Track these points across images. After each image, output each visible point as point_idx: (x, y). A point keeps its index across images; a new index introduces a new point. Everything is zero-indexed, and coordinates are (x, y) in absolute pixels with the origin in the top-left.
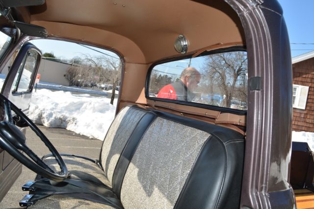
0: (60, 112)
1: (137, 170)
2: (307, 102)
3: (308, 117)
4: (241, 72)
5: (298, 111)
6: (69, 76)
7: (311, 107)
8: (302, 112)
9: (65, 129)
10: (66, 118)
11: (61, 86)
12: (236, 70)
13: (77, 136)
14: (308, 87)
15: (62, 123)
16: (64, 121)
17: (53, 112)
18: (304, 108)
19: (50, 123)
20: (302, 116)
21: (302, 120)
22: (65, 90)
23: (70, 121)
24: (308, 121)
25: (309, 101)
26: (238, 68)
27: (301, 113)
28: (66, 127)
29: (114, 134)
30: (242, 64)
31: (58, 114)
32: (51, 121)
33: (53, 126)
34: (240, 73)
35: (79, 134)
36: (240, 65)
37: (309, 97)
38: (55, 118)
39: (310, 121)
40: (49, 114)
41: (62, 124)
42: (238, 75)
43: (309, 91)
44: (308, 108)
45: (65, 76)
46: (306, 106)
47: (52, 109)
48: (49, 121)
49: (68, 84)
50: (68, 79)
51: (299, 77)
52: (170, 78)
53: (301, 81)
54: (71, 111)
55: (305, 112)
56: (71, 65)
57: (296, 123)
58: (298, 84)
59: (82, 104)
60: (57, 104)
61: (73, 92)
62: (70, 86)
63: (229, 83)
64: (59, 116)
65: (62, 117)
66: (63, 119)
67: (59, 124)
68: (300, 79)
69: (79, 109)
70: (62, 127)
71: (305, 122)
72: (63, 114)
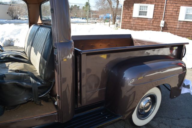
0: (8, 37)
1: (34, 48)
2: (154, 14)
3: (154, 23)
5: (149, 20)
6: (11, 13)
7: (156, 17)
9: (13, 46)
10: (12, 39)
11: (6, 20)
13: (21, 49)
14: (154, 5)
15: (10, 42)
16: (12, 41)
17: (3, 37)
18: (152, 18)
19: (3, 44)
20: (152, 22)
21: (151, 24)
22: (10, 23)
23: (15, 41)
25: (155, 13)
27: (150, 21)
28: (14, 44)
29: (28, 38)
31: (7, 37)
32: (4, 43)
33: (6, 45)
35: (22, 47)
37: (155, 11)
38: (6, 40)
39: (155, 25)
40: (1, 38)
41: (11, 44)
43: (155, 7)
44: (154, 17)
45: (8, 13)
46: (153, 16)
47: (3, 35)
48: (3, 43)
49: (11, 18)
50: (10, 15)
52: (79, 7)
53: (150, 2)
54: (15, 35)
55: (153, 20)
56: (11, 5)
57: (148, 27)
58: (148, 4)
59: (20, 30)
60: (5, 32)
61: (15, 23)
62: (13, 19)
63: (114, 6)
64: (8, 39)
65: (10, 39)
66: (10, 40)
67: (9, 44)
68: (149, 0)
69: (19, 33)
70: (11, 45)
71: (153, 26)
72: (10, 37)
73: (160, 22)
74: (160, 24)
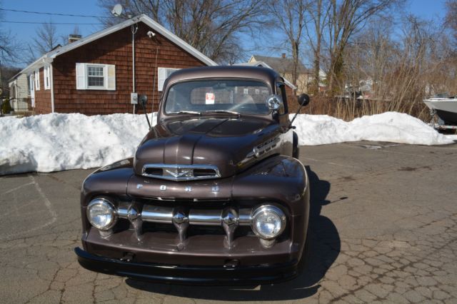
2: (116, 82)
3: (120, 98)
5: (109, 93)
7: (121, 87)
8: (113, 93)
14: (114, 66)
18: (114, 89)
20: (115, 98)
21: (115, 101)
24: (120, 102)
25: (118, 84)
27: (112, 95)
37: (118, 80)
39: (123, 102)
43: (116, 70)
44: (118, 89)
46: (116, 86)
51: (104, 54)
53: (107, 60)
55: (117, 93)
57: (110, 107)
58: (103, 63)
68: (105, 57)
71: (118, 103)
73: (130, 95)
74: (130, 99)
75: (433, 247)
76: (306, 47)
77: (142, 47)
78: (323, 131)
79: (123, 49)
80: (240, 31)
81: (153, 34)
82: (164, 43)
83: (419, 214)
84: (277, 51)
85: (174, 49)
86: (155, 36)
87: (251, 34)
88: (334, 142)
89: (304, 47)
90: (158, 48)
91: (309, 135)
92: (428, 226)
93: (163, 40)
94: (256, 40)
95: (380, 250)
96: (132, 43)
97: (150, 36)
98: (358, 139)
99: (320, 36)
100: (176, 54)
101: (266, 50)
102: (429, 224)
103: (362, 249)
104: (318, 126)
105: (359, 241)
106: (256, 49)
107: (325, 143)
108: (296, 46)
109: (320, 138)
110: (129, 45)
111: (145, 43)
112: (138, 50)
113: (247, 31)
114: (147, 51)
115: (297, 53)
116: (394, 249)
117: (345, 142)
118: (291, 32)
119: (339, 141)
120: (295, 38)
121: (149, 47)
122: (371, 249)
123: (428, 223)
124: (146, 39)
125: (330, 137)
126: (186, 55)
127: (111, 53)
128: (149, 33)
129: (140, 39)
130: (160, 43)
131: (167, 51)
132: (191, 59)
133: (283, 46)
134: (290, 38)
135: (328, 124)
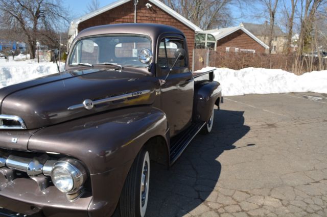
4: (40, 14)
12: (35, 13)
26: (36, 10)
30: (39, 6)
34: (39, 16)
36: (38, 6)
42: (38, 17)
44: (124, 45)
51: (113, 21)
55: (122, 49)
63: (30, 27)
73: (132, 50)
74: (132, 54)
75: (305, 211)
76: (280, 15)
77: (142, 15)
78: (274, 83)
79: (128, 17)
80: (230, 4)
81: (150, 6)
82: (158, 12)
83: (315, 169)
84: (258, 19)
85: (166, 16)
86: (152, 7)
87: (239, 6)
88: (282, 92)
89: (278, 16)
90: (154, 15)
91: (261, 85)
92: (316, 184)
93: (158, 10)
94: (243, 10)
95: (245, 206)
96: (134, 12)
97: (148, 7)
98: (305, 90)
99: (294, 6)
100: (167, 20)
101: (249, 18)
102: (317, 182)
103: (228, 201)
104: (270, 78)
105: (231, 193)
106: (242, 17)
107: (274, 93)
108: (273, 15)
109: (270, 88)
110: (132, 14)
111: (144, 12)
112: (139, 18)
113: (235, 4)
114: (145, 19)
115: (273, 20)
116: (262, 206)
117: (293, 93)
118: (270, 3)
119: (287, 91)
120: (272, 8)
121: (147, 15)
122: (238, 203)
123: (318, 179)
124: (145, 9)
125: (279, 88)
126: (175, 21)
127: (119, 20)
128: (147, 4)
129: (140, 9)
130: (155, 12)
131: (161, 18)
132: (179, 24)
133: (262, 15)
134: (269, 8)
135: (279, 77)
